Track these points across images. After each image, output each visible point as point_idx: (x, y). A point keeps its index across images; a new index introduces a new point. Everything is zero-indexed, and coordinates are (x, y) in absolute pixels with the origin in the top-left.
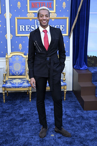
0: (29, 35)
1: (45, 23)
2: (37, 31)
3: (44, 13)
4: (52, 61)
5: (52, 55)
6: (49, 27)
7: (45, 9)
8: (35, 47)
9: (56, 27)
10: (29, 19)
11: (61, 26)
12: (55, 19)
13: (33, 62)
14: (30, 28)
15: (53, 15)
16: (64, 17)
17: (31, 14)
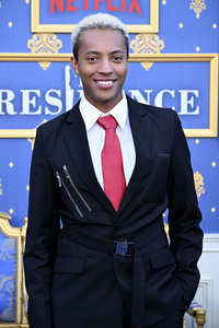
1: (107, 89)
2: (71, 123)
4: (138, 261)
5: (141, 230)
9: (158, 103)
10: (35, 62)
11: (184, 94)
12: (157, 62)
14: (41, 101)
15: (147, 42)
16: (198, 54)
17: (46, 40)
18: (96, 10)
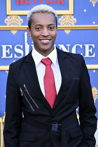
0: (7, 68)
3: (44, 20)
4: (64, 134)
6: (55, 51)
7: (46, 12)
8: (21, 98)
10: (9, 30)
11: (87, 46)
12: (73, 30)
13: (17, 137)
14: (12, 51)
15: (67, 19)
17: (15, 19)
18: (40, 3)
